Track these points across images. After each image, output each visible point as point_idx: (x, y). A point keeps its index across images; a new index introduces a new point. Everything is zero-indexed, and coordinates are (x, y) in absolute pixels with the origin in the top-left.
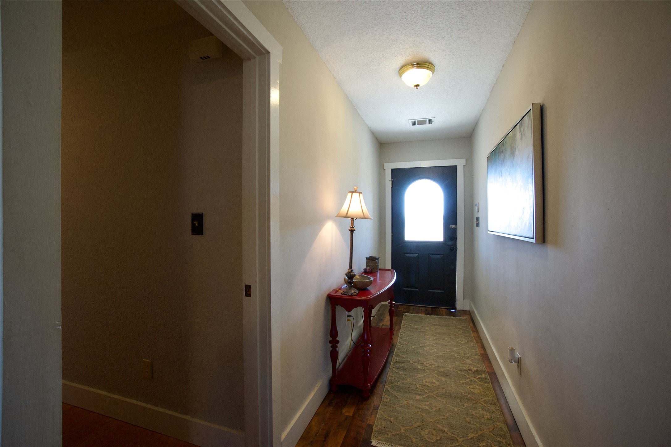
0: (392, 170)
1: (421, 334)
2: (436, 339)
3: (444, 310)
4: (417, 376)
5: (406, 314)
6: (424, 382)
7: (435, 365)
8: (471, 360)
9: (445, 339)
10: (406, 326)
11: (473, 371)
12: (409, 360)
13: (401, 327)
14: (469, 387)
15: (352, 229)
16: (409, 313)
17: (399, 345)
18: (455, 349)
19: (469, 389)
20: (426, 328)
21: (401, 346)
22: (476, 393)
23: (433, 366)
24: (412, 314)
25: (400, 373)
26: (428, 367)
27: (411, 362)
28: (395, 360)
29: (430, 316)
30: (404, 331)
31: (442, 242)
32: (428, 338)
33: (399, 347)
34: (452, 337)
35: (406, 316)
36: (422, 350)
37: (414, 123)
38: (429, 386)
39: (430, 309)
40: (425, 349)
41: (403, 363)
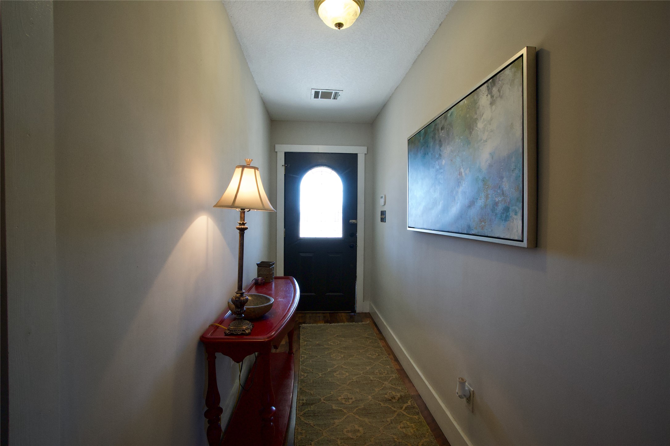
0: (285, 153)
1: (326, 353)
2: (344, 357)
3: (343, 314)
4: (334, 423)
5: (303, 325)
6: (346, 433)
7: (352, 399)
8: (389, 381)
9: (354, 356)
10: (305, 343)
11: (397, 398)
12: (320, 397)
13: (300, 345)
14: (399, 426)
15: (243, 227)
16: (307, 324)
17: (303, 374)
18: (368, 368)
19: (401, 430)
20: (329, 342)
21: (306, 375)
22: (410, 434)
23: (351, 401)
24: (309, 325)
25: (312, 423)
26: (345, 404)
27: (322, 399)
28: (301, 402)
29: (331, 325)
30: (305, 351)
31: (340, 238)
32: (334, 357)
33: (302, 377)
34: (361, 351)
35: (303, 328)
36: (331, 377)
37: (316, 95)
38: (352, 439)
39: (328, 315)
40: (335, 374)
41: (312, 404)
